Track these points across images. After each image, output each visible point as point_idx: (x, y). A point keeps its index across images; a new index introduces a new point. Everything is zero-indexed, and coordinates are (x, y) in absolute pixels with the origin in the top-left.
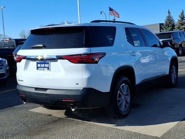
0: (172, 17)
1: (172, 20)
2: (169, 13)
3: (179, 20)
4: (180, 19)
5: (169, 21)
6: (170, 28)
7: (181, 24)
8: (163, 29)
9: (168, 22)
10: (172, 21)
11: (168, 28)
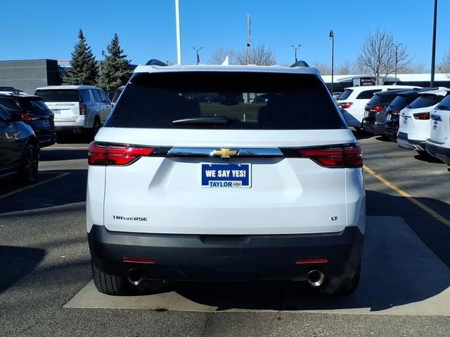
0: (89, 48)
1: (89, 54)
2: (81, 37)
3: (108, 58)
4: (110, 55)
5: (82, 57)
6: (84, 75)
7: (114, 66)
8: (69, 76)
9: (79, 59)
10: (89, 57)
11: (79, 75)
